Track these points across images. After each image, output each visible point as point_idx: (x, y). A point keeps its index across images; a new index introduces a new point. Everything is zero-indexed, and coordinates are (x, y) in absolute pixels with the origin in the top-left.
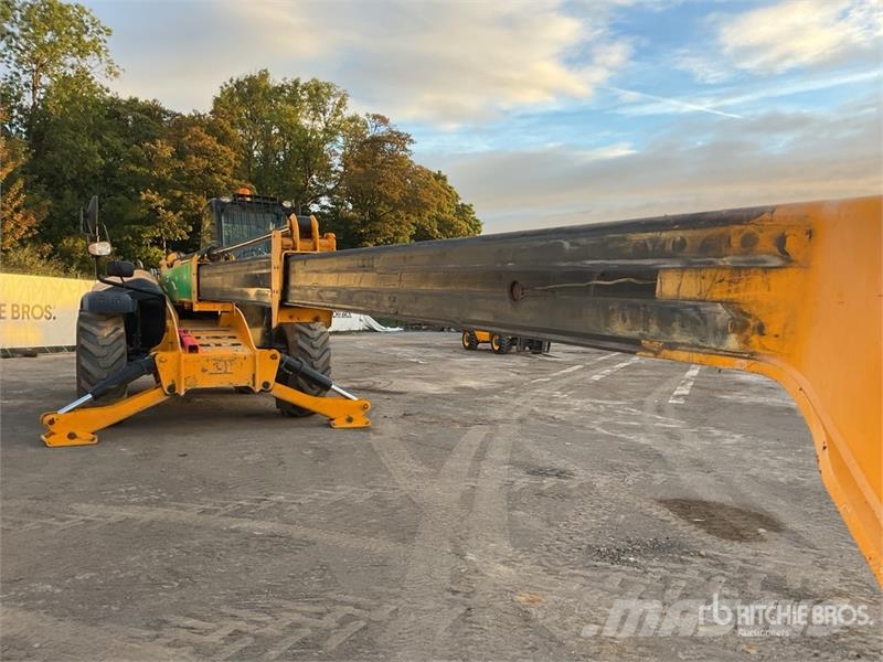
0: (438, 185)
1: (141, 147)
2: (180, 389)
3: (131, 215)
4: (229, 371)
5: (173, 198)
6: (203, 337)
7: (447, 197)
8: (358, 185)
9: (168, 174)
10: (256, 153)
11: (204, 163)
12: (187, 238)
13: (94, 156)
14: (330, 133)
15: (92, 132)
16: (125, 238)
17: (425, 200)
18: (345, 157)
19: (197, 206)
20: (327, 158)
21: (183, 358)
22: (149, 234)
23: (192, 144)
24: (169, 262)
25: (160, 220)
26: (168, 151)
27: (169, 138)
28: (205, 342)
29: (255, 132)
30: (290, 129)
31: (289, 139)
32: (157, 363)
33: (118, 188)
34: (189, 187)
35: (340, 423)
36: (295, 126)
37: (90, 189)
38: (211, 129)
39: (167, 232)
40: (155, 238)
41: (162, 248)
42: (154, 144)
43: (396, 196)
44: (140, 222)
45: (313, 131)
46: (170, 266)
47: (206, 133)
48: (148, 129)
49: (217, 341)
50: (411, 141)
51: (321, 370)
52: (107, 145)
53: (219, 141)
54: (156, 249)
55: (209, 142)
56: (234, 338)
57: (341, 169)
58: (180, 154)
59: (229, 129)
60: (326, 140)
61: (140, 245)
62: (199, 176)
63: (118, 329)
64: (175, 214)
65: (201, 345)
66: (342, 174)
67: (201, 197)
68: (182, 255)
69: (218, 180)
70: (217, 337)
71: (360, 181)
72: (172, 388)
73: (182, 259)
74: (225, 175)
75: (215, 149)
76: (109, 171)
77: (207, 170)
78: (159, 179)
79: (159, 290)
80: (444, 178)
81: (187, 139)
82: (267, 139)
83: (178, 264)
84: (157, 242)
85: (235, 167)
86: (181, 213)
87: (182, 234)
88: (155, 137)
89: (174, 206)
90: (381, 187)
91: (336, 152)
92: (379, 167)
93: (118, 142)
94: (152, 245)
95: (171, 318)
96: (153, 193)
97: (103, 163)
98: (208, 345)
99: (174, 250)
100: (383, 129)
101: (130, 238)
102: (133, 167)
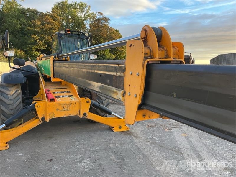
0: (116, 33)
1: (31, 22)
2: (47, 119)
3: (29, 42)
4: (69, 109)
5: (41, 37)
6: (56, 92)
7: (119, 36)
8: (95, 33)
9: (39, 30)
10: (64, 24)
11: (50, 26)
12: (45, 49)
13: (18, 25)
14: (86, 18)
15: (17, 18)
16: (27, 49)
17: (114, 37)
18: (90, 25)
19: (48, 39)
20: (85, 25)
21: (48, 105)
22: (34, 48)
23: (46, 21)
24: (40, 58)
25: (38, 43)
26: (39, 23)
27: (39, 19)
28: (57, 95)
29: (64, 18)
30: (74, 17)
31: (74, 19)
32: (36, 108)
33: (25, 34)
34: (46, 34)
35: (116, 129)
36: (75, 16)
37: (17, 35)
38: (51, 16)
39: (39, 47)
40: (36, 49)
41: (38, 52)
42: (35, 21)
43: (106, 36)
44: (32, 44)
45: (81, 17)
46: (41, 59)
47: (50, 18)
48: (33, 17)
49: (63, 94)
50: (109, 20)
51: (106, 105)
52: (22, 22)
53: (54, 20)
54: (37, 52)
55: (51, 20)
56: (69, 92)
57: (89, 28)
58: (43, 24)
59: (57, 16)
60: (85, 20)
61: (32, 51)
62: (49, 30)
63: (17, 91)
64: (42, 41)
65: (56, 97)
66: (89, 30)
67: (49, 37)
68: (45, 55)
69: (54, 31)
70: (62, 92)
71: (95, 32)
72: (43, 119)
73: (45, 57)
74: (56, 30)
75: (53, 22)
76: (22, 29)
77: (51, 29)
78: (37, 31)
79: (36, 70)
80: (118, 31)
81: (44, 19)
82: (68, 20)
83: (44, 59)
84: (37, 50)
85: (59, 28)
86: (43, 41)
87: (44, 48)
88: (35, 19)
89: (41, 39)
90: (101, 33)
91: (87, 24)
92: (100, 27)
93: (25, 21)
94: (35, 51)
95: (42, 84)
96: (35, 36)
97: (21, 27)
98: (59, 97)
99: (42, 53)
100: (101, 16)
101: (29, 49)
102: (29, 28)
